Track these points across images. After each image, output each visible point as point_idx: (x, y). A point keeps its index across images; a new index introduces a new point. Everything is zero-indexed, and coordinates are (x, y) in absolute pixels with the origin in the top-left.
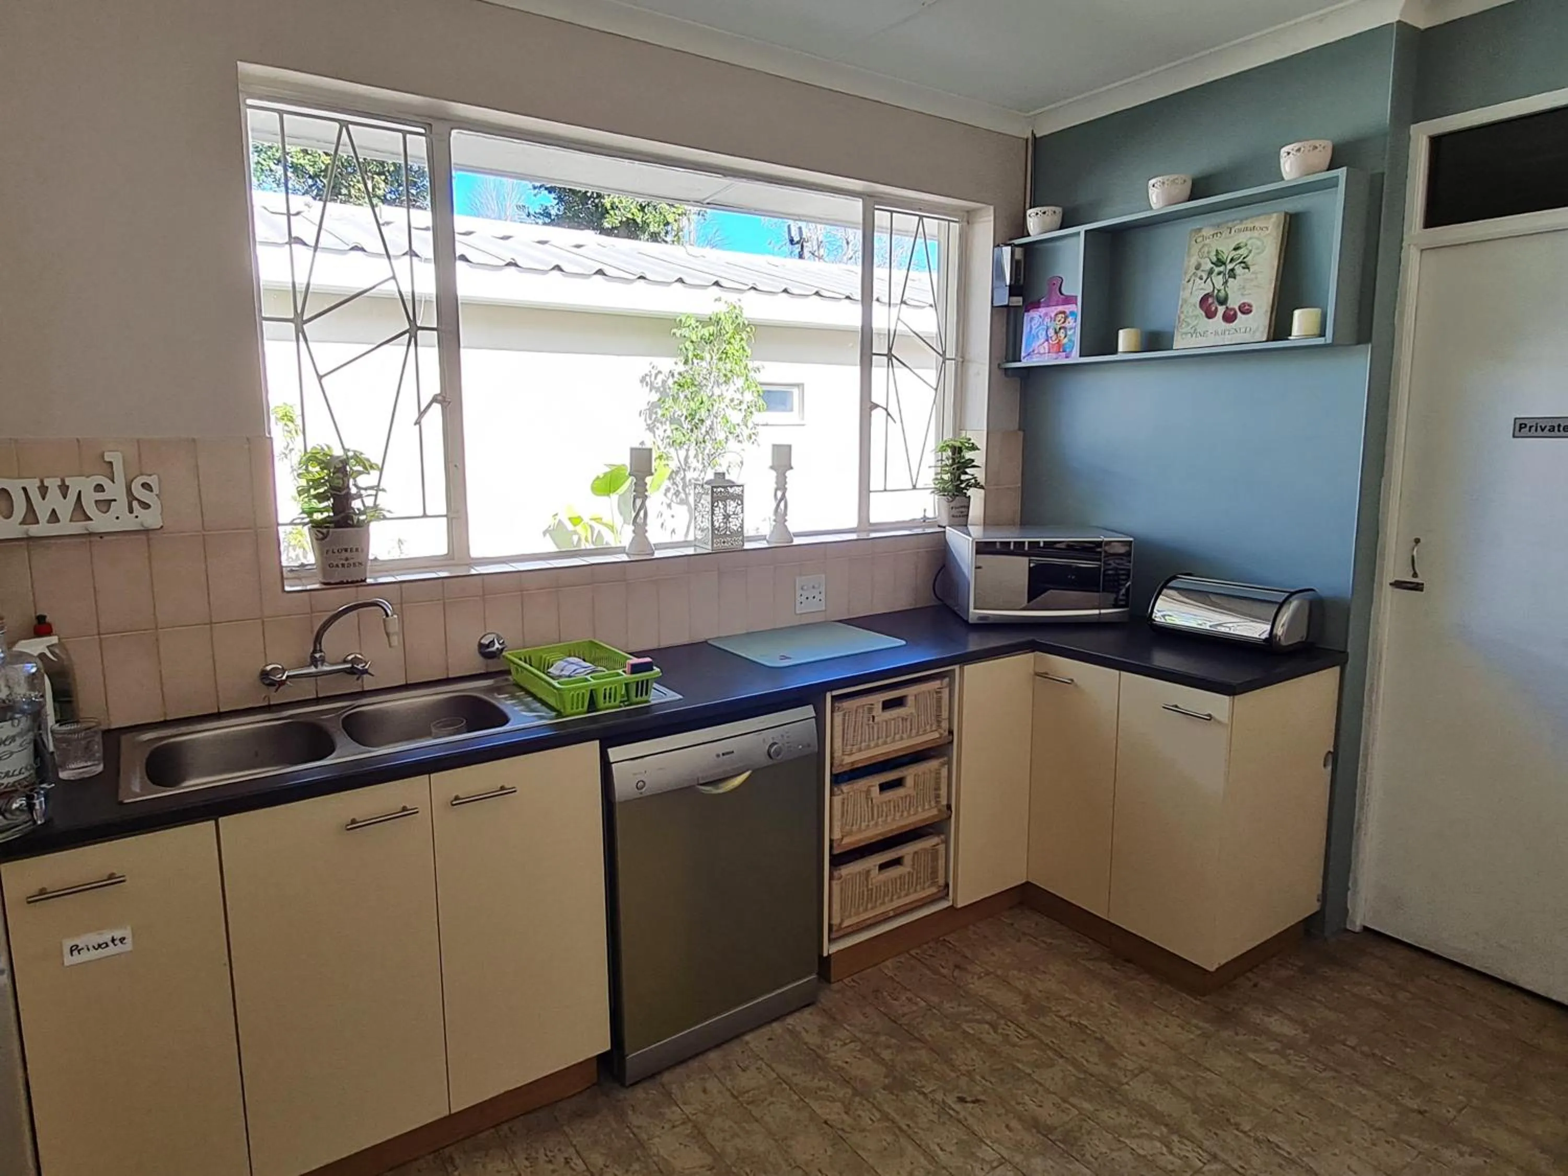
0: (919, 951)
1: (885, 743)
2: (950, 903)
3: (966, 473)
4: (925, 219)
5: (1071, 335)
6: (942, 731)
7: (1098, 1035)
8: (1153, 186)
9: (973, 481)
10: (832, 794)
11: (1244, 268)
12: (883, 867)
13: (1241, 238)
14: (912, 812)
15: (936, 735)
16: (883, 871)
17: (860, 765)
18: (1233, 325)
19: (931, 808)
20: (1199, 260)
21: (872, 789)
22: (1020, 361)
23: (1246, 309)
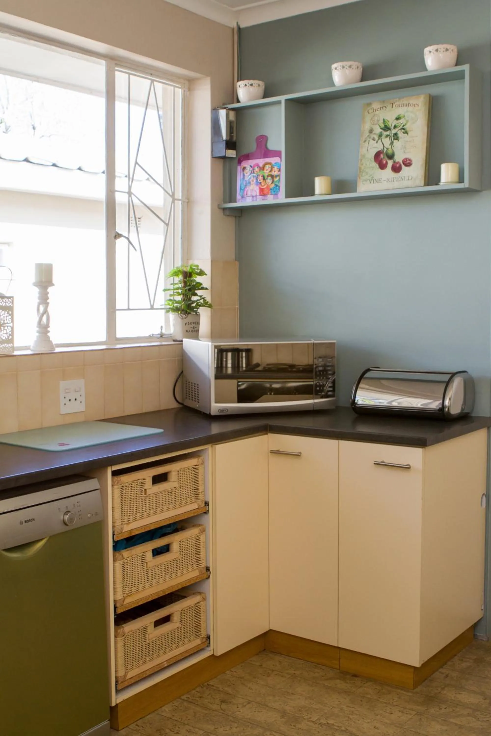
0: (189, 696)
1: (155, 513)
2: (212, 653)
3: (196, 294)
4: (155, 83)
5: (276, 181)
6: (200, 503)
7: (343, 728)
8: (336, 69)
9: (202, 301)
10: (114, 560)
11: (404, 133)
12: (158, 623)
13: (401, 111)
14: (179, 574)
15: (195, 506)
16: (157, 628)
17: (137, 533)
18: (400, 174)
19: (193, 570)
20: (372, 126)
21: (146, 553)
22: (236, 202)
23: (408, 163)
